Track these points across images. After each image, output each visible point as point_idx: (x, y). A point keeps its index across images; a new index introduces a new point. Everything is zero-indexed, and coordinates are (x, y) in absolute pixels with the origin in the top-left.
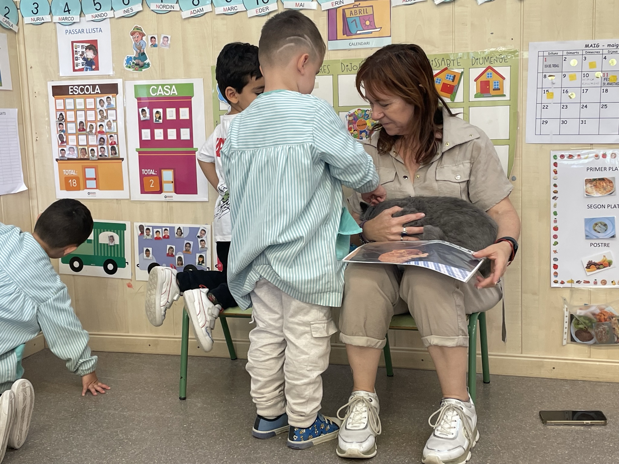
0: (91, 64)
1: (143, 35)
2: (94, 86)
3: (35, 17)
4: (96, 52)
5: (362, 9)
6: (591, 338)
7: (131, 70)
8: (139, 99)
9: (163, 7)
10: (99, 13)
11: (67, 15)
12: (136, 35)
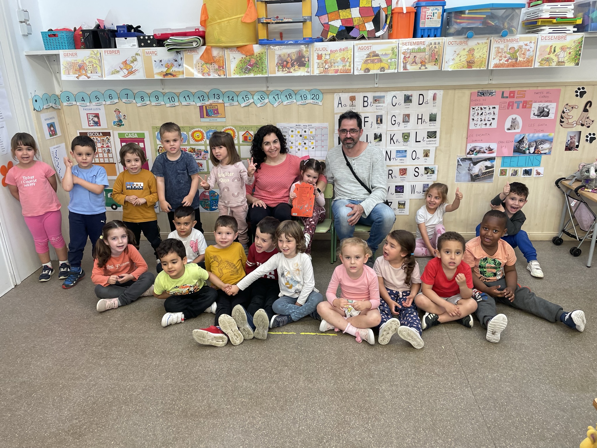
0: (97, 123)
1: (120, 112)
2: (99, 133)
3: (69, 102)
4: (98, 118)
5: (213, 106)
7: (116, 126)
8: (120, 139)
9: (129, 101)
10: (98, 102)
11: (83, 102)
12: (117, 112)
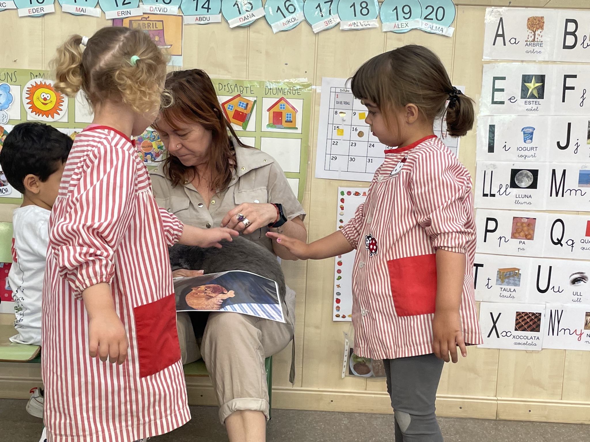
5: (151, 22)
6: (368, 372)
